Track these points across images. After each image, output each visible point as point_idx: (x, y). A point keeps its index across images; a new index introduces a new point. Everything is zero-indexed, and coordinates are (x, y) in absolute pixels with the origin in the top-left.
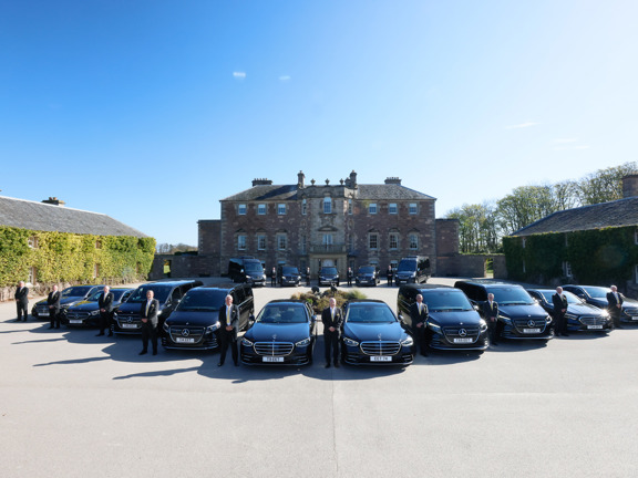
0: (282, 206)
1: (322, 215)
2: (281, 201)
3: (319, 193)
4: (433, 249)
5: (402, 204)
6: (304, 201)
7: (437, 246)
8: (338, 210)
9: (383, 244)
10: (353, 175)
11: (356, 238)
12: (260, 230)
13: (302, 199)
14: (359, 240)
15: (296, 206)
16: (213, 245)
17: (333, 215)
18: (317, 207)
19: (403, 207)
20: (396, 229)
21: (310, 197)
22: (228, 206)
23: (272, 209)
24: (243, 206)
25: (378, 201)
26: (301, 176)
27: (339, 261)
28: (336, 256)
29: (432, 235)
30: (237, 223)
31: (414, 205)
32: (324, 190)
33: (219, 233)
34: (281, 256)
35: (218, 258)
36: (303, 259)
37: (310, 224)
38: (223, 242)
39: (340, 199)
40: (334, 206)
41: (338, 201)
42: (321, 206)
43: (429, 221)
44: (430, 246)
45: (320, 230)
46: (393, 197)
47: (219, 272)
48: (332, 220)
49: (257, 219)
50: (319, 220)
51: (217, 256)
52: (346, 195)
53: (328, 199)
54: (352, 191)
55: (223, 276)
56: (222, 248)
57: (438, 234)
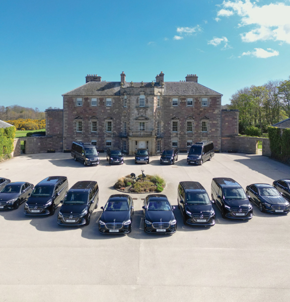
0: (109, 100)
1: (138, 108)
2: (109, 96)
3: (136, 91)
4: (219, 132)
5: (196, 99)
6: (125, 97)
7: (222, 129)
8: (149, 104)
9: (182, 128)
10: (162, 75)
11: (162, 124)
12: (93, 117)
13: (124, 95)
14: (164, 125)
15: (120, 100)
16: (57, 128)
17: (146, 108)
18: (135, 102)
19: (197, 101)
20: (191, 117)
21: (129, 94)
22: (69, 99)
23: (102, 102)
24: (80, 99)
25: (179, 97)
26: (123, 75)
27: (150, 142)
28: (148, 139)
29: (218, 122)
30: (76, 112)
31: (205, 99)
32: (140, 89)
33: (62, 119)
34: (109, 136)
35: (62, 138)
36: (124, 139)
37: (129, 114)
38: (65, 127)
39: (151, 97)
40: (147, 102)
41: (149, 98)
42: (137, 102)
43: (216, 112)
44: (217, 130)
45: (136, 119)
46: (190, 93)
47: (62, 148)
48: (145, 112)
49: (90, 109)
50: (136, 112)
51: (60, 137)
52: (155, 93)
53: (142, 97)
54: (160, 90)
55: (65, 152)
56: (64, 131)
57: (223, 121)
